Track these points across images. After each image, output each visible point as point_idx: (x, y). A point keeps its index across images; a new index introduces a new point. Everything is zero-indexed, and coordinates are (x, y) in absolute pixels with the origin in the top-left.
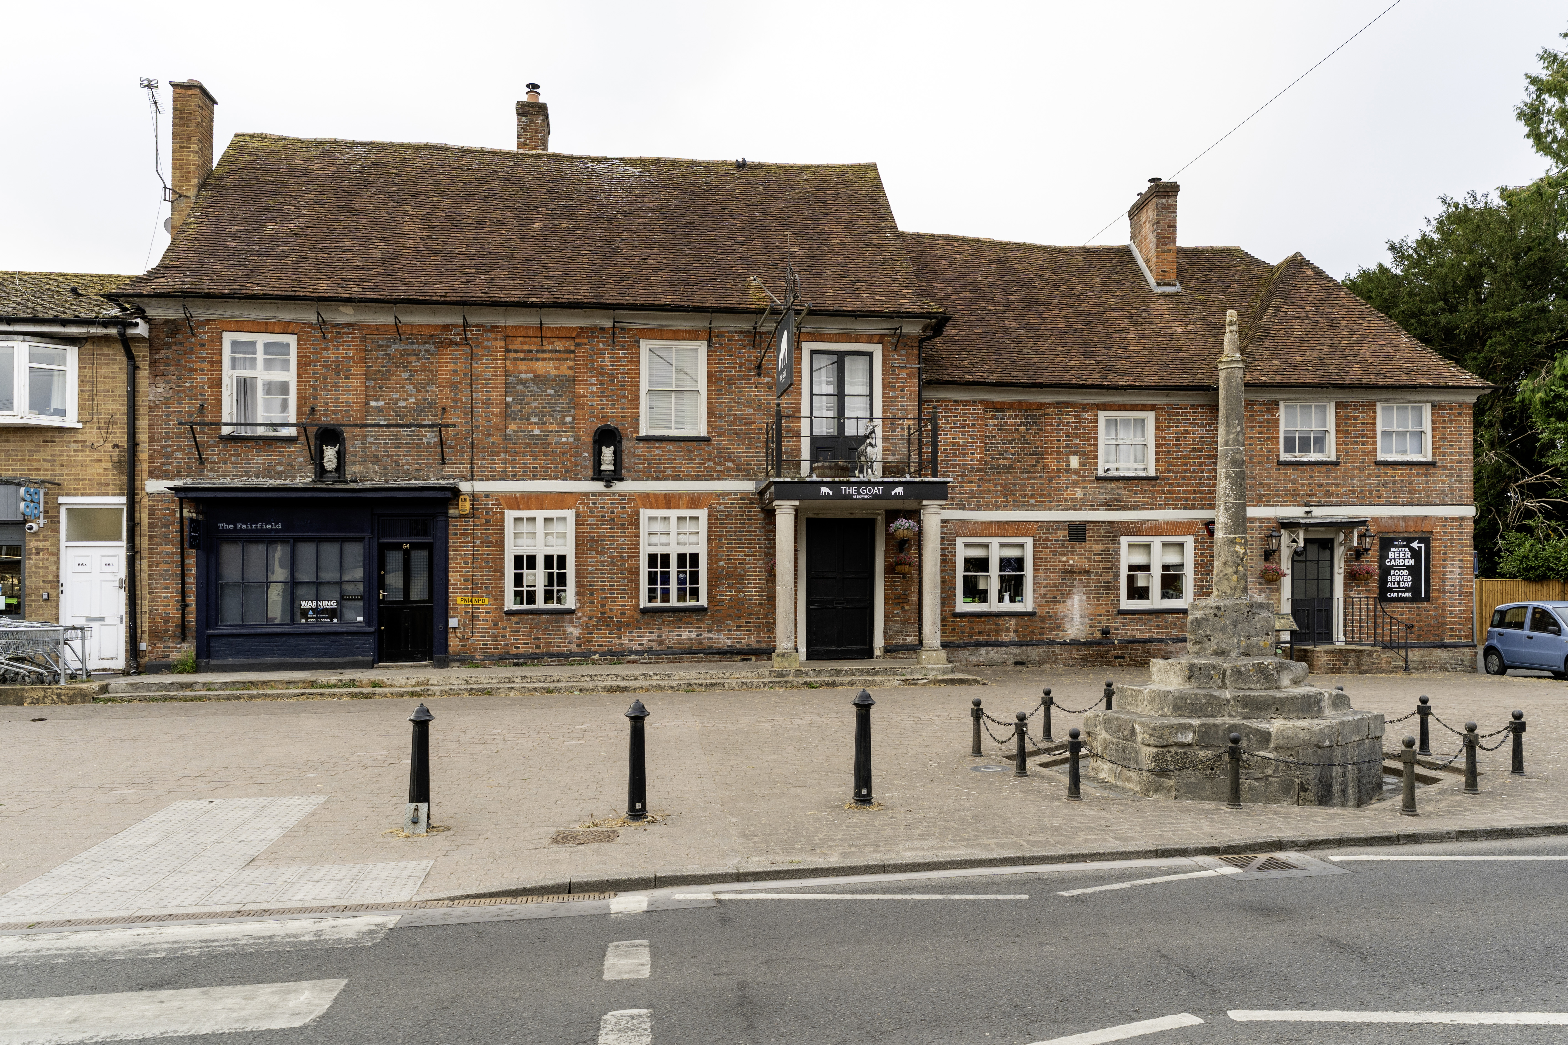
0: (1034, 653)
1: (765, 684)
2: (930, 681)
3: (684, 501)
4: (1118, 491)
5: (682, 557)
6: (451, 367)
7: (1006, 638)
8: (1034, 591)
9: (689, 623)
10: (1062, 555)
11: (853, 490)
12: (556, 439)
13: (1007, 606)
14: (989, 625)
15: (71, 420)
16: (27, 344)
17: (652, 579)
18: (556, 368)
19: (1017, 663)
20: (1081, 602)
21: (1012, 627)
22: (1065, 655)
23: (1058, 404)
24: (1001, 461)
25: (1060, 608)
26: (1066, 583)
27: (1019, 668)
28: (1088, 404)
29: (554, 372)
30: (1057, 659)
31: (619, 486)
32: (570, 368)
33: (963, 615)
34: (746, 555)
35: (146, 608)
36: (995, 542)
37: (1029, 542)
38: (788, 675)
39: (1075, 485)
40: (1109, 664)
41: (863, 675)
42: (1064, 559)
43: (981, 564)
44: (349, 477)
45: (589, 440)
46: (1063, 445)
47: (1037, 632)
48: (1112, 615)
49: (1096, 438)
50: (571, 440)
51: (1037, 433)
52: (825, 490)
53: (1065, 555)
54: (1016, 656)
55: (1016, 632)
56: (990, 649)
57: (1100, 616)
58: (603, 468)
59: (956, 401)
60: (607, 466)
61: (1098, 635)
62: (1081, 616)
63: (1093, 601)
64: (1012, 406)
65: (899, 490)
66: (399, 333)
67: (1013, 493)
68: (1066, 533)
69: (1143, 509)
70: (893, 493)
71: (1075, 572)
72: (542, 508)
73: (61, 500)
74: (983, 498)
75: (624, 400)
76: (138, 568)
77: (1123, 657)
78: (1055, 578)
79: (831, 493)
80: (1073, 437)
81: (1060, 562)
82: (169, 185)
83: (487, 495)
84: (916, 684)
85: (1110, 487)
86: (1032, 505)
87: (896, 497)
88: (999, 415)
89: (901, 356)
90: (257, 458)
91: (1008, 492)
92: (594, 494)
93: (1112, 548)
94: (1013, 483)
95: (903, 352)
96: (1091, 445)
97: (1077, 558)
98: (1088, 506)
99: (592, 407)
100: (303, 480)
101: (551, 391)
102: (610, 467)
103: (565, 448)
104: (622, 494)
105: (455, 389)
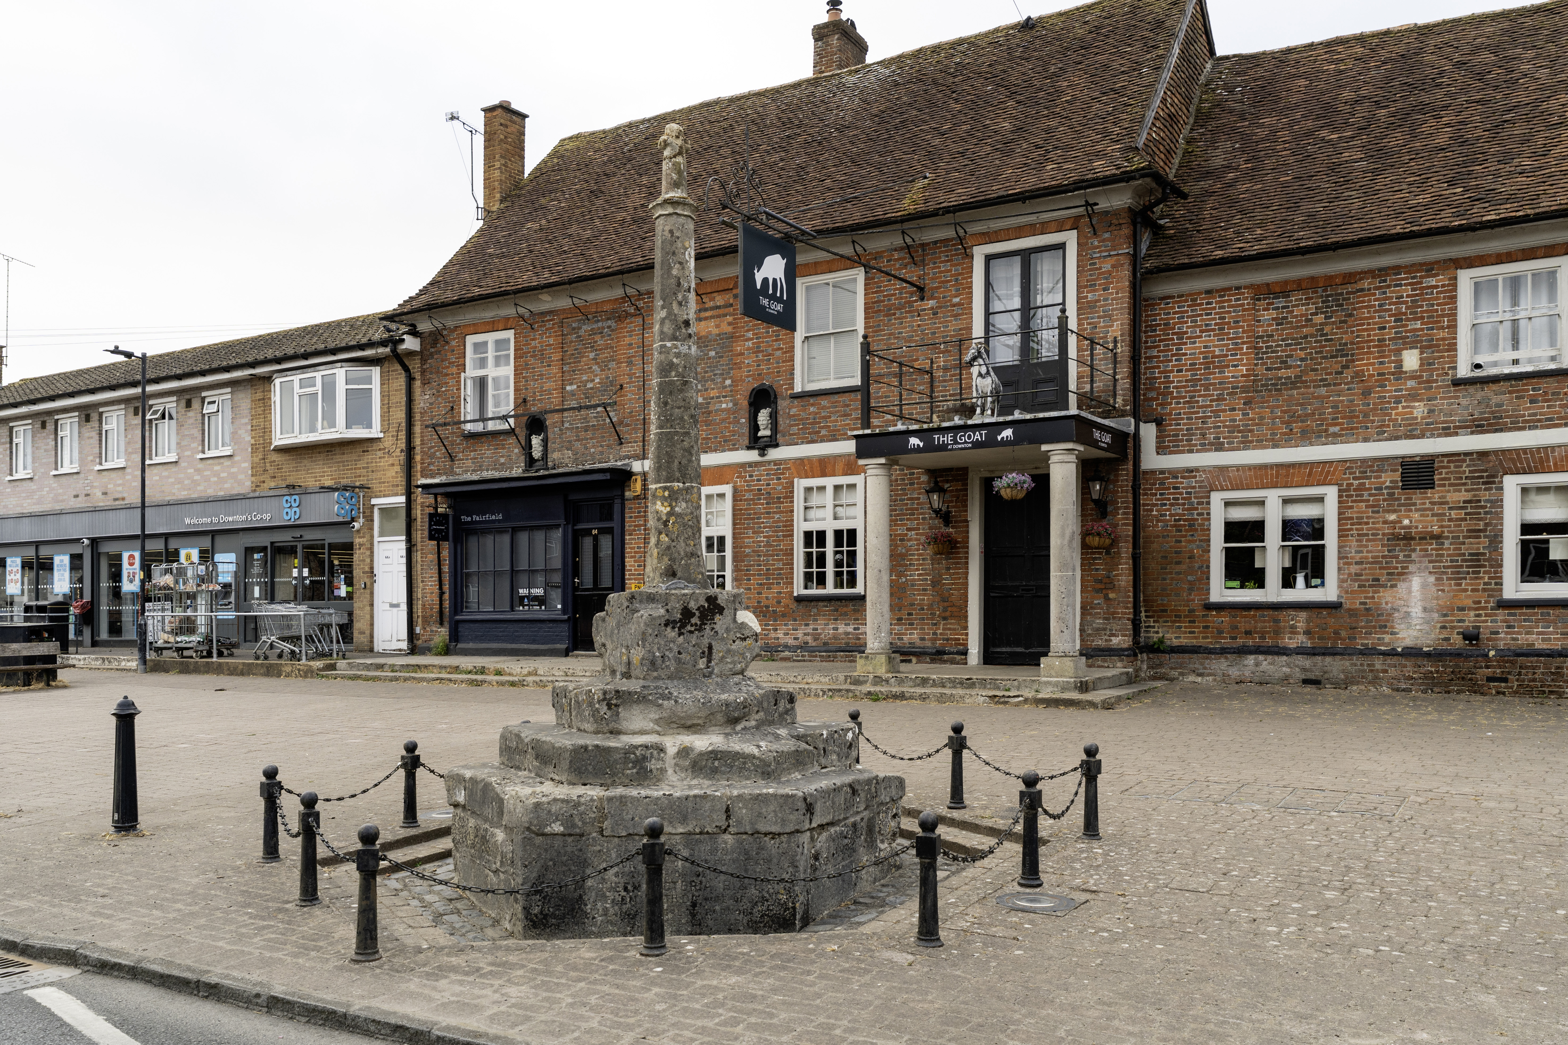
0: (1335, 666)
1: (824, 692)
2: (1026, 700)
3: (840, 466)
4: (1495, 399)
5: (838, 534)
6: (627, 340)
7: (1292, 642)
8: (1339, 569)
9: (846, 614)
10: (1389, 511)
11: (948, 438)
12: (717, 406)
13: (1300, 593)
14: (1263, 622)
15: (375, 431)
16: (344, 370)
17: (808, 561)
18: (717, 326)
19: (1306, 682)
20: (1424, 586)
21: (1301, 625)
22: (1392, 672)
23: (1380, 270)
24: (1283, 373)
25: (1386, 598)
26: (1397, 557)
27: (1309, 689)
28: (1437, 262)
29: (715, 331)
30: (1377, 678)
31: (774, 454)
32: (730, 324)
33: (1221, 607)
34: (909, 530)
35: (420, 596)
36: (1273, 497)
37: (1331, 493)
38: (866, 682)
39: (1413, 396)
40: (1476, 689)
41: (955, 687)
42: (1392, 517)
43: (1256, 530)
44: (550, 464)
45: (745, 403)
46: (1390, 333)
47: (1343, 634)
48: (1485, 608)
49: (1453, 316)
50: (730, 405)
51: (1345, 322)
52: (914, 441)
53: (1395, 511)
54: (1304, 670)
55: (1307, 632)
56: (1261, 657)
57: (1462, 609)
58: (760, 434)
59: (1209, 292)
60: (764, 432)
61: (1457, 641)
62: (1425, 610)
63: (1449, 585)
64: (1300, 285)
65: (1008, 433)
66: (584, 314)
67: (1302, 419)
68: (1397, 476)
69: (1548, 427)
70: (999, 438)
71: (1413, 539)
73: (374, 501)
74: (1251, 431)
75: (779, 353)
76: (414, 560)
77: (1505, 680)
78: (1376, 549)
79: (921, 445)
80: (1408, 320)
81: (1385, 522)
82: (481, 205)
84: (1006, 703)
85: (1480, 395)
86: (1335, 435)
87: (1005, 443)
88: (1280, 302)
89: (1104, 241)
90: (486, 451)
91: (1293, 418)
92: (750, 464)
93: (1485, 496)
94: (1301, 405)
95: (1107, 235)
96: (1443, 328)
97: (1416, 515)
98: (1438, 429)
99: (749, 365)
100: (517, 471)
101: (712, 353)
102: (768, 433)
103: (724, 415)
104: (777, 462)
105: (630, 363)
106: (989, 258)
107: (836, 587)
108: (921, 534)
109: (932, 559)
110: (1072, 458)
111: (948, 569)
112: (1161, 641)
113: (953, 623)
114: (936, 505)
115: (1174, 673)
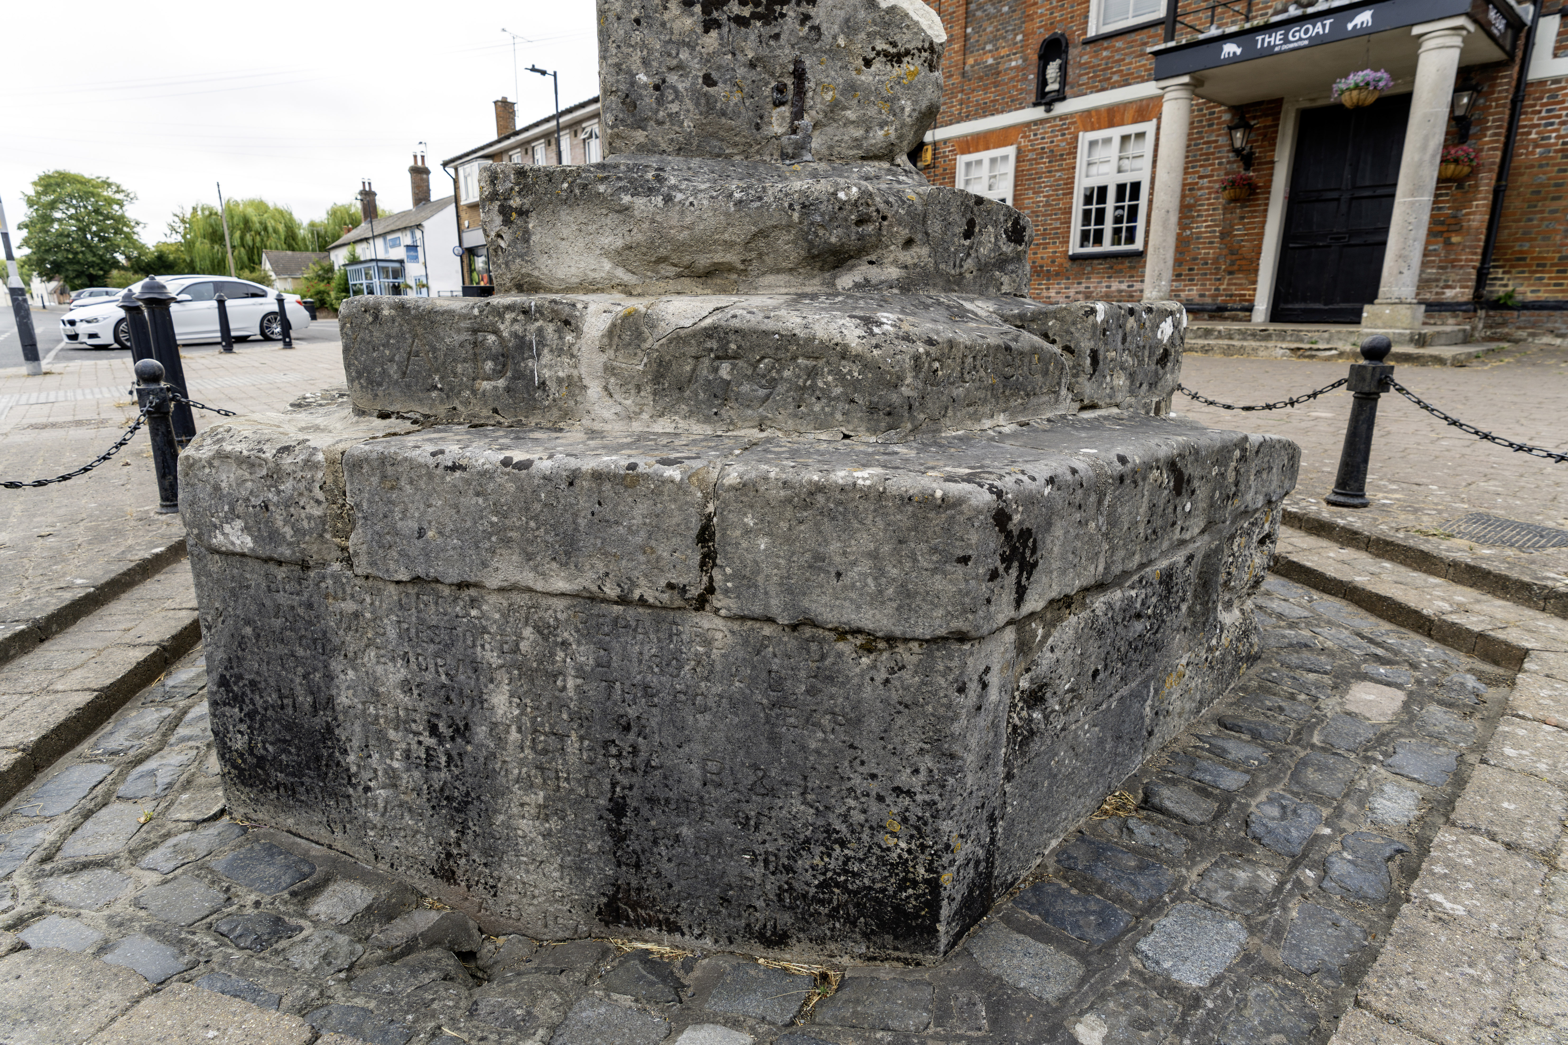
3: (1128, 115)
5: (1121, 188)
9: (1121, 271)
11: (1276, 37)
12: (1007, 66)
17: (1087, 220)
31: (1060, 108)
34: (1201, 177)
45: (1035, 57)
50: (1020, 62)
60: (1052, 87)
72: (987, 148)
83: (945, 141)
84: (1312, 357)
92: (1035, 123)
99: (1042, 15)
101: (1006, 9)
102: (1056, 86)
103: (1012, 74)
104: (1062, 118)
107: (1113, 244)
108: (1215, 182)
109: (1225, 209)
110: (1457, 41)
111: (1243, 218)
112: (1510, 296)
113: (1240, 279)
114: (1238, 144)
115: (1523, 334)
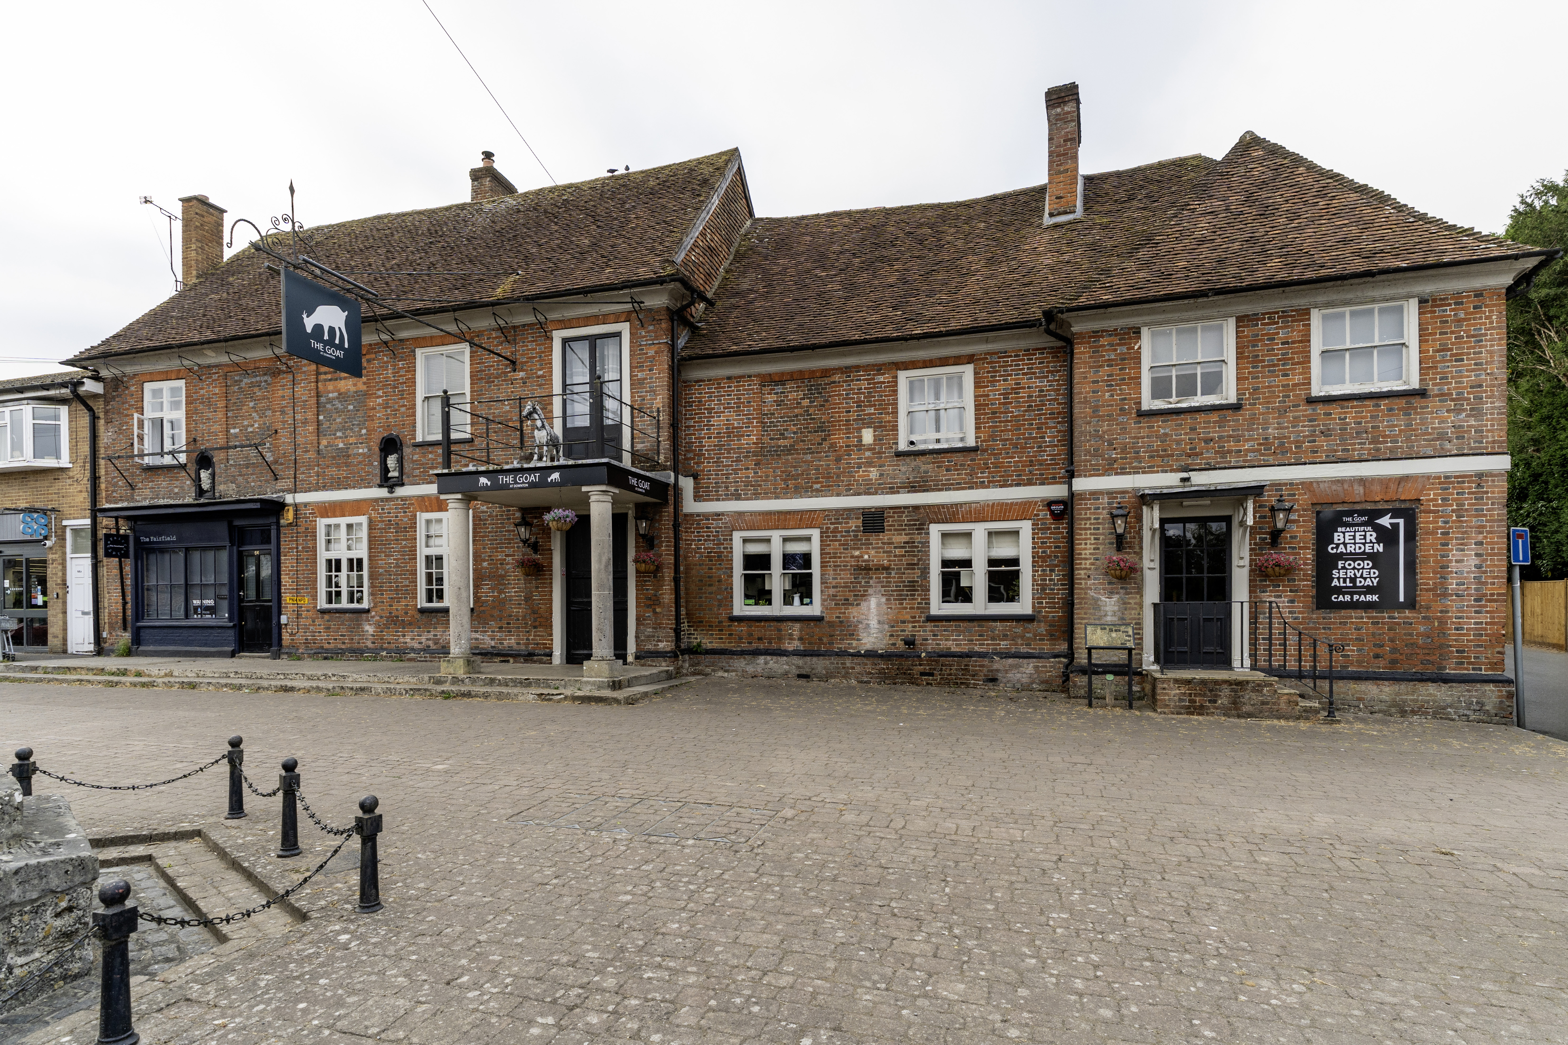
0: (820, 665)
1: (407, 692)
4: (924, 468)
6: (280, 393)
7: (790, 646)
8: (822, 591)
10: (854, 549)
11: (510, 479)
12: (355, 451)
13: (796, 609)
14: (770, 631)
15: (65, 461)
16: (30, 406)
17: (429, 580)
18: (355, 385)
19: (800, 676)
20: (879, 605)
21: (796, 634)
22: (858, 669)
23: (846, 368)
24: (781, 442)
25: (853, 613)
26: (860, 583)
27: (801, 682)
28: (885, 364)
29: (353, 389)
30: (847, 673)
31: (400, 492)
32: (364, 383)
33: (741, 620)
35: (108, 603)
36: (776, 536)
37: (815, 534)
38: (445, 682)
39: (870, 464)
40: (913, 681)
42: (857, 553)
43: (763, 561)
44: (217, 495)
45: (377, 449)
46: (854, 416)
47: (825, 640)
48: (918, 622)
49: (895, 404)
50: (366, 450)
51: (823, 406)
53: (858, 549)
54: (798, 667)
55: (800, 639)
56: (769, 658)
57: (904, 622)
58: (390, 475)
59: (729, 378)
60: (394, 474)
61: (901, 646)
62: (879, 622)
63: (895, 604)
64: (792, 377)
66: (244, 369)
67: (795, 477)
68: (859, 522)
69: (958, 489)
71: (871, 569)
72: (344, 516)
73: (65, 523)
74: (760, 485)
75: (403, 409)
76: (100, 574)
77: (932, 675)
78: (846, 577)
80: (865, 406)
81: (852, 557)
83: (306, 505)
84: (550, 700)
85: (913, 464)
86: (817, 490)
87: (554, 484)
88: (780, 389)
89: (649, 332)
90: (163, 482)
91: (789, 477)
92: (382, 500)
93: (918, 538)
94: (795, 467)
95: (651, 328)
96: (888, 413)
97: (873, 552)
98: (886, 488)
99: (380, 418)
100: (189, 500)
101: (351, 407)
102: (396, 474)
103: (360, 458)
104: (403, 499)
105: (283, 412)
106: (565, 341)
108: (516, 560)
109: (524, 580)
110: (609, 497)
111: (537, 587)
112: (699, 645)
113: (541, 631)
114: (524, 537)
115: (708, 670)
